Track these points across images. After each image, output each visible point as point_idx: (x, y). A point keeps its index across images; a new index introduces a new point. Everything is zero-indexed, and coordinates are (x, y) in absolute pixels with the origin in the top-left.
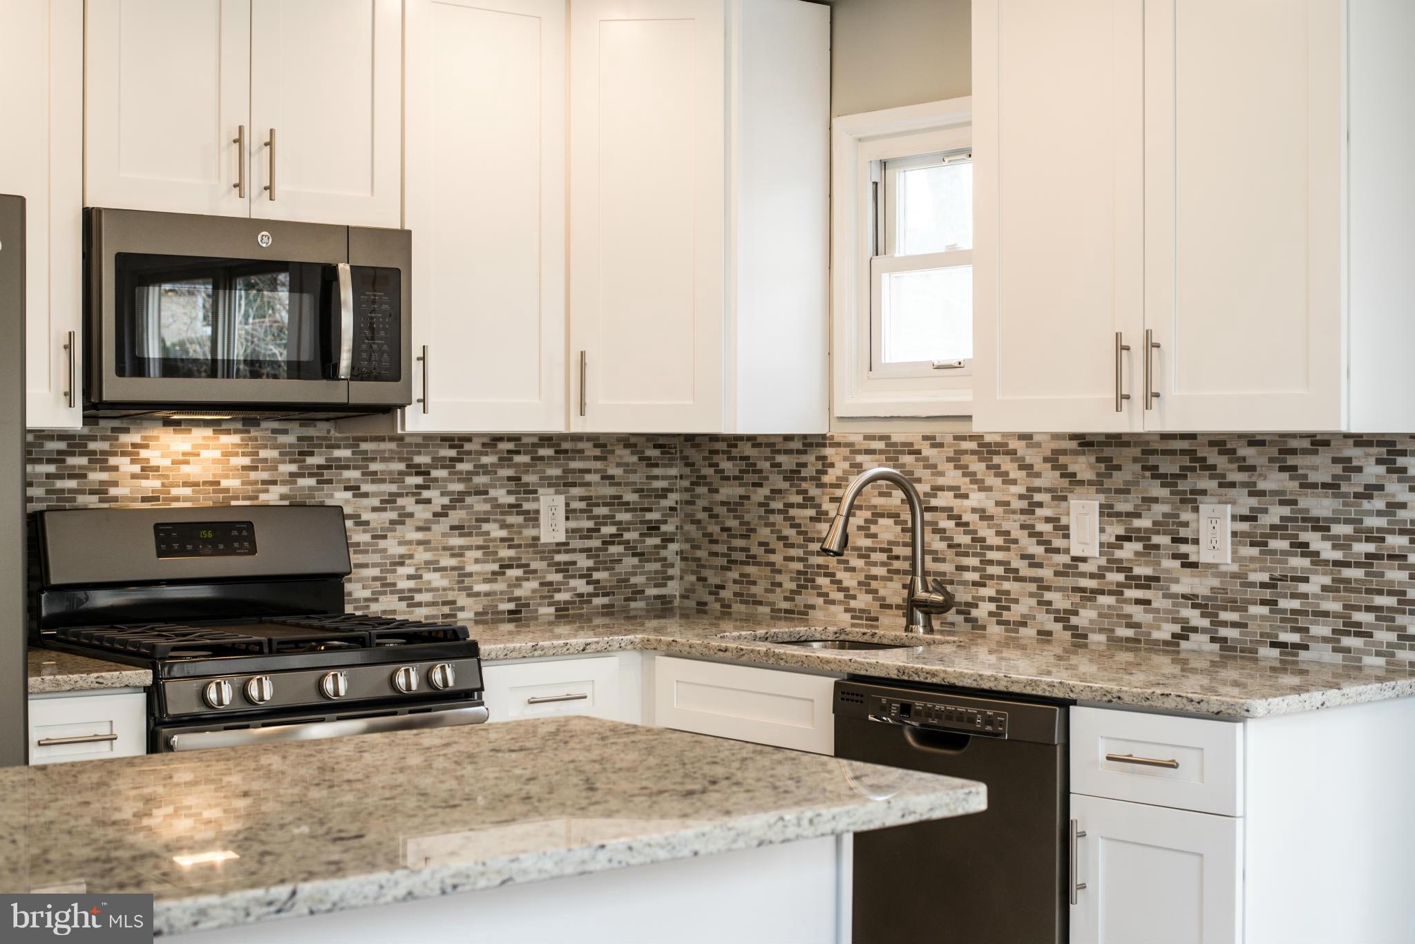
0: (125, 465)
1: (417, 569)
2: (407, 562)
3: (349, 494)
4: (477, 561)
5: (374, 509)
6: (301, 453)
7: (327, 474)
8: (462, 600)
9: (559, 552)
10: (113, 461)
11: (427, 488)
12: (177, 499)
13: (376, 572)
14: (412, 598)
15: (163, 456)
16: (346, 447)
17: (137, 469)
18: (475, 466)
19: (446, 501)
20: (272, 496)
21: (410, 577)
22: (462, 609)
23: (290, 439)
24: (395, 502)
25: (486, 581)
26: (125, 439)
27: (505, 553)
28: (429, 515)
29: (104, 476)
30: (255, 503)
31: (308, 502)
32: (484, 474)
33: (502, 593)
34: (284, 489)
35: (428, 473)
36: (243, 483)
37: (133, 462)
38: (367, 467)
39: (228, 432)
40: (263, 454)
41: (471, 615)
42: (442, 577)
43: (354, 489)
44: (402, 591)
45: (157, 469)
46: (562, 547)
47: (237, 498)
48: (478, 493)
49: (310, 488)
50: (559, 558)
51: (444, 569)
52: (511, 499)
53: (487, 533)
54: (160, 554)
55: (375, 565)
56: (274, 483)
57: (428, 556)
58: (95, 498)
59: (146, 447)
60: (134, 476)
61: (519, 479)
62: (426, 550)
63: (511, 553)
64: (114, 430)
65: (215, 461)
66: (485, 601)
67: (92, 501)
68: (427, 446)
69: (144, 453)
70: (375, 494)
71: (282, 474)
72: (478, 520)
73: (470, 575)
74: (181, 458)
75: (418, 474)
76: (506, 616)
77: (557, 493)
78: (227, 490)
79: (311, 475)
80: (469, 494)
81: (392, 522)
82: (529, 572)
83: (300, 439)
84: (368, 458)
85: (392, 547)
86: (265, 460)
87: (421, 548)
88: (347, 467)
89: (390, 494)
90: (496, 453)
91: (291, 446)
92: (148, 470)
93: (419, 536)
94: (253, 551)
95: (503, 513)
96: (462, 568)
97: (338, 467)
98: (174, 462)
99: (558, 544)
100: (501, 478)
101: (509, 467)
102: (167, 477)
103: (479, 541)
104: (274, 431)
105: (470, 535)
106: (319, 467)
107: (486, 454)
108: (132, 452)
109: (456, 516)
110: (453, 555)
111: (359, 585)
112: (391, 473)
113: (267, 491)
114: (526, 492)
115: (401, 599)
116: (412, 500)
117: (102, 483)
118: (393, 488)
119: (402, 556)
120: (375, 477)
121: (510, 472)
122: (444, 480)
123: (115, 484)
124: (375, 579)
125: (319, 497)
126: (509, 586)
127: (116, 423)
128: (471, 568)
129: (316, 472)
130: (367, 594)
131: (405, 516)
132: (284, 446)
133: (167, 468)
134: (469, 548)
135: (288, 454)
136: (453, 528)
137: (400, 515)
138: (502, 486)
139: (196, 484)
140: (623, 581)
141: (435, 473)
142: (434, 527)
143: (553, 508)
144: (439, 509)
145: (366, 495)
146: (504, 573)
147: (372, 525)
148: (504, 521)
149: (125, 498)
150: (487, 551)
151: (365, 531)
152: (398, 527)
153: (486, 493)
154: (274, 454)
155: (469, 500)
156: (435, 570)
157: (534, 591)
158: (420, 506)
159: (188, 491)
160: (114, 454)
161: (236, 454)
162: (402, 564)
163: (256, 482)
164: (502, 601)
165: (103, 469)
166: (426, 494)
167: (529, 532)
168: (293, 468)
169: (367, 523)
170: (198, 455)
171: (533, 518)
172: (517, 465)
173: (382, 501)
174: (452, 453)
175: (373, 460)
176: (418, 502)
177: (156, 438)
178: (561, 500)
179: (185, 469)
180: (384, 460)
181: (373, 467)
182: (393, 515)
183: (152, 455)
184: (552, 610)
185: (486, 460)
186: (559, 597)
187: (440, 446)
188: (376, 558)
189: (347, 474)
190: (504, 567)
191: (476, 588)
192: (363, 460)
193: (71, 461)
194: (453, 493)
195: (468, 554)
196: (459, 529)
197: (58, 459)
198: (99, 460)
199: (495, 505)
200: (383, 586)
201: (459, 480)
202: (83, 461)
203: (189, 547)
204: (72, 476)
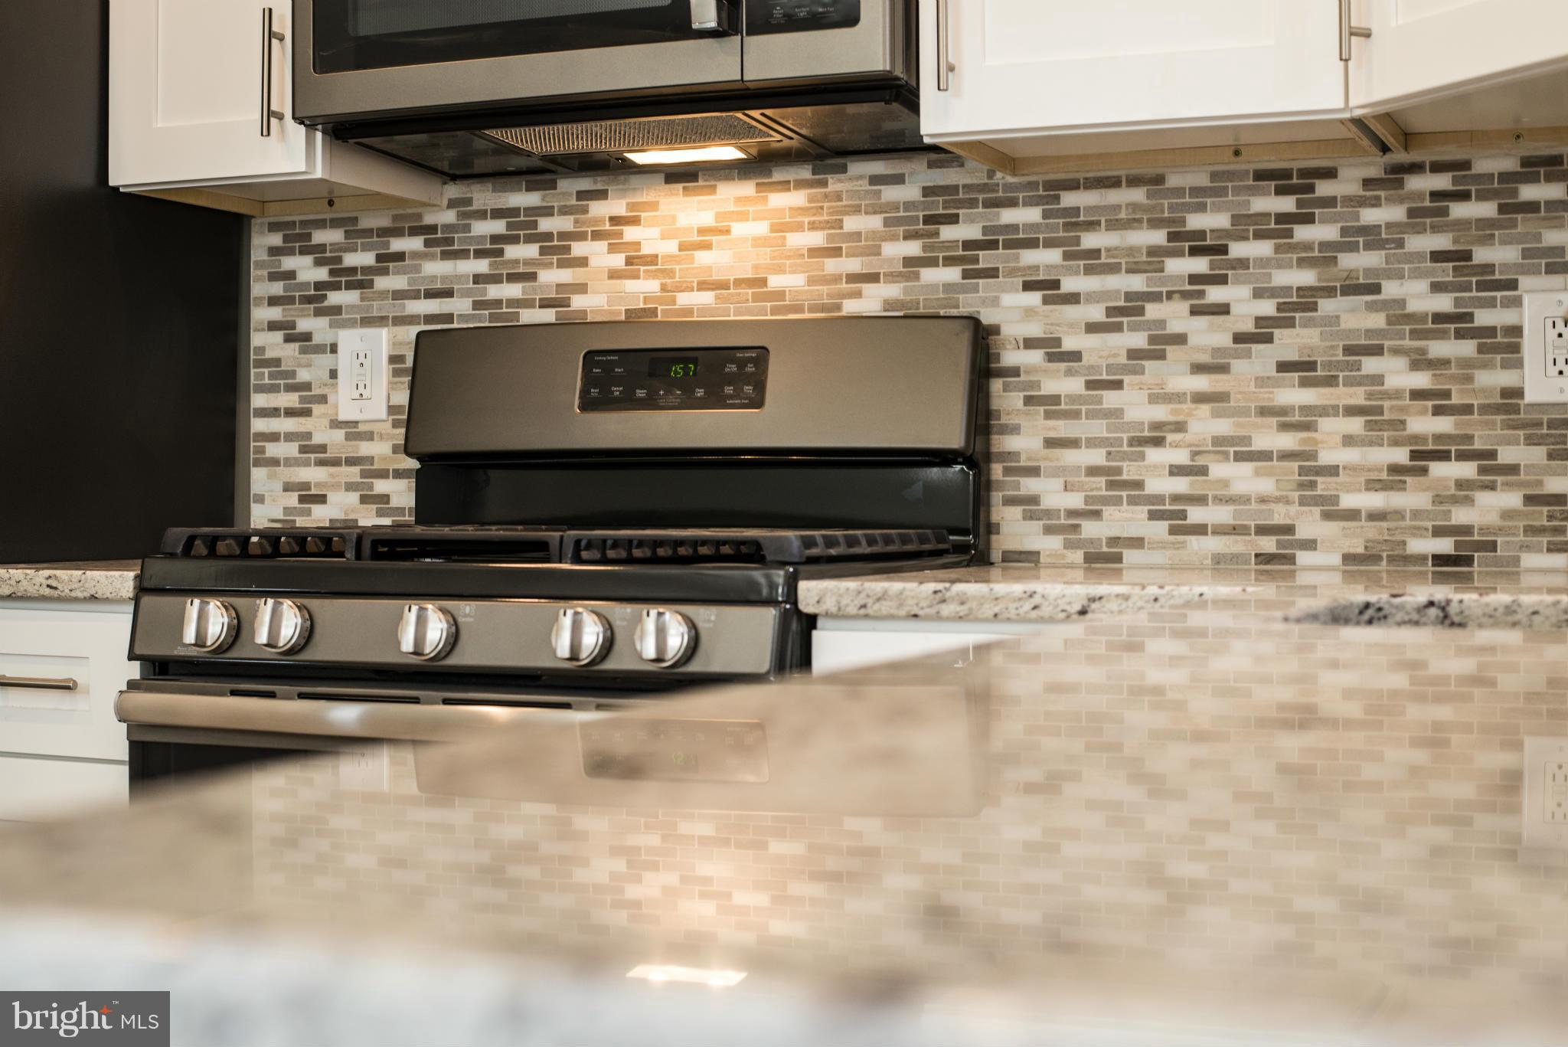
0: (599, 255)
1: (1195, 454)
2: (1171, 437)
3: (1035, 298)
4: (1348, 441)
5: (1092, 328)
6: (929, 220)
7: (985, 259)
8: (1309, 524)
10: (578, 249)
11: (1222, 280)
12: (687, 312)
13: (1097, 457)
14: (1183, 515)
15: (664, 236)
16: (1030, 203)
17: (618, 261)
18: (1344, 231)
19: (1267, 308)
20: (869, 302)
21: (1176, 471)
22: (1310, 545)
23: (908, 192)
24: (1141, 311)
25: (1373, 485)
26: (599, 209)
27: (1426, 425)
28: (1225, 340)
29: (565, 276)
30: (833, 315)
32: (1368, 246)
33: (1416, 514)
34: (892, 291)
35: (1223, 250)
36: (811, 281)
37: (613, 249)
38: (1077, 241)
39: (785, 186)
40: (851, 223)
41: (1336, 559)
42: (1258, 473)
43: (1047, 287)
44: (1158, 499)
45: (653, 259)
47: (799, 307)
48: (1352, 289)
49: (948, 287)
51: (1264, 456)
52: (1444, 303)
53: (1378, 379)
54: (588, 404)
55: (1092, 443)
56: (873, 278)
57: (1224, 427)
58: (550, 312)
59: (634, 221)
60: (614, 274)
61: (1467, 256)
62: (1216, 415)
63: (1444, 425)
64: (582, 195)
65: (758, 241)
66: (1373, 531)
67: (545, 318)
68: (1221, 192)
69: (630, 233)
70: (1093, 297)
71: (890, 261)
72: (1349, 350)
73: (1333, 471)
74: (696, 238)
75: (1195, 252)
76: (1429, 567)
78: (780, 294)
79: (950, 261)
80: (1329, 292)
81: (1134, 354)
83: (927, 191)
84: (1078, 223)
85: (1135, 405)
86: (857, 236)
87: (1205, 409)
88: (1032, 244)
89: (1129, 296)
90: (1401, 200)
91: (909, 205)
92: (637, 262)
93: (1202, 383)
94: (757, 402)
95: (1415, 334)
96: (1312, 455)
97: (1010, 245)
98: (682, 247)
100: (1418, 256)
101: (1435, 229)
102: (670, 273)
103: (1357, 396)
104: (875, 180)
105: (1330, 381)
106: (968, 245)
107: (1376, 203)
108: (611, 232)
109: (1290, 343)
110: (1285, 427)
111: (1057, 483)
112: (1131, 251)
113: (858, 294)
114: (1484, 285)
115: (1154, 516)
116: (1183, 307)
117: (560, 287)
118: (1137, 283)
119: (1157, 426)
120: (1092, 261)
121: (1442, 242)
122: (1263, 262)
123: (582, 288)
124: (1093, 471)
125: (966, 305)
126: (1438, 500)
127: (585, 184)
128: (1327, 457)
129: (966, 255)
130: (1075, 501)
131: (1163, 343)
132: (894, 206)
133: (670, 258)
134: (1325, 411)
135: (898, 222)
136: (1284, 367)
137: (1152, 340)
138: (1417, 274)
139: (722, 285)
141: (1238, 250)
142: (1237, 365)
144: (1249, 327)
145: (1073, 298)
146: (1424, 471)
147: (1086, 359)
148: (1423, 351)
149: (602, 312)
150: (1377, 418)
151: (1069, 373)
152: (1149, 365)
153: (1376, 289)
154: (875, 222)
155: (1327, 306)
156: (1240, 457)
157: (1508, 514)
158: (1203, 321)
159: (707, 298)
160: (580, 236)
161: (799, 228)
162: (1158, 442)
163: (836, 279)
164: (1417, 532)
165: (561, 264)
166: (1215, 294)
167: (1497, 379)
168: (914, 248)
169: (1075, 356)
170: (728, 232)
171: (1503, 345)
172: (1463, 225)
173: (1111, 311)
174: (1287, 204)
175: (1092, 225)
176: (1195, 311)
177: (653, 206)
179: (702, 258)
180: (1114, 225)
181: (1090, 240)
182: (1139, 340)
183: (646, 237)
185: (1370, 216)
187: (1253, 191)
188: (1098, 428)
189: (1030, 257)
190: (1425, 455)
191: (1348, 501)
192: (1068, 226)
193: (512, 252)
194: (1286, 290)
195: (1327, 425)
196: (1301, 368)
197: (492, 249)
198: (556, 249)
199: (1399, 315)
200: (1111, 485)
201: (1302, 263)
202: (531, 251)
203: (641, 393)
204: (513, 278)
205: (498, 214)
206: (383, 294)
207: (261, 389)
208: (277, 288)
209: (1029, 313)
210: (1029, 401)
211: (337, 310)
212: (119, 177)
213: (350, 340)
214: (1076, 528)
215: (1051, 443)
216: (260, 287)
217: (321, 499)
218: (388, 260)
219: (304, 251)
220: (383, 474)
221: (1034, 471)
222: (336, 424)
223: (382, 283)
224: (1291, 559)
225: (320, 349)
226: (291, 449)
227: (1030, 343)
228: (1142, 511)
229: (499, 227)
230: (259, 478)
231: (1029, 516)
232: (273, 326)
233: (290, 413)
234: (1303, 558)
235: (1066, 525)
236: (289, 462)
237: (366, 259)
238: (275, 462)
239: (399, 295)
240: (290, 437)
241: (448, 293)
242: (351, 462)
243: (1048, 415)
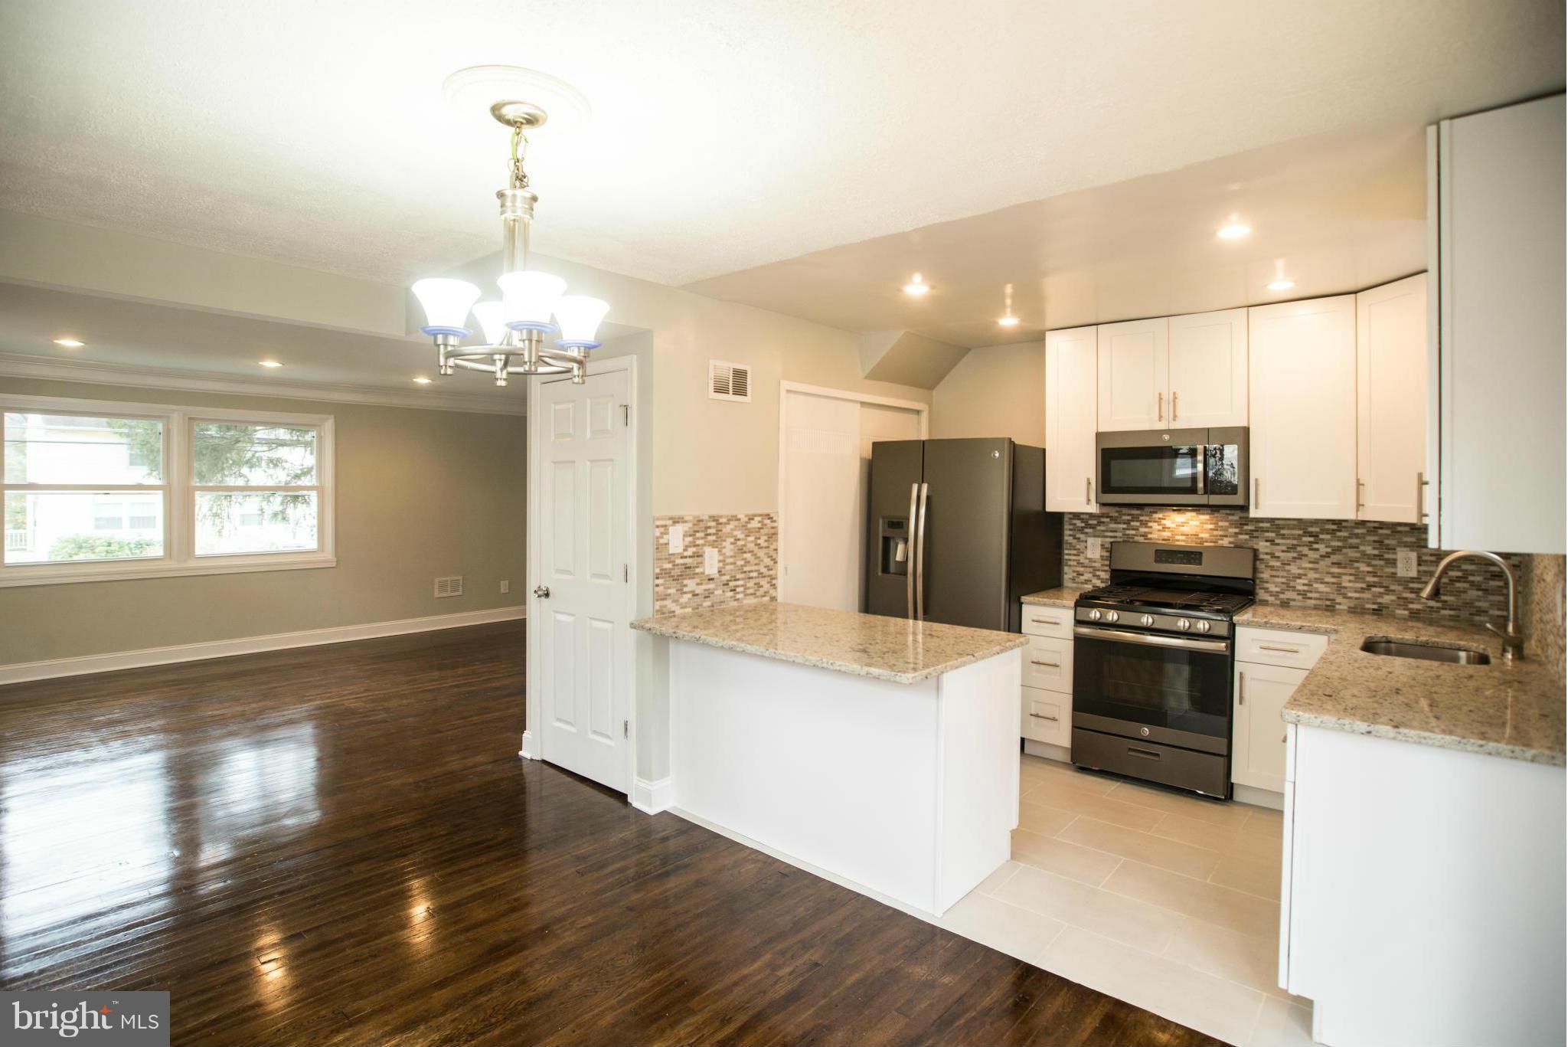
0: (1155, 526)
1: (1310, 581)
2: (1303, 577)
3: (1268, 544)
4: (1350, 581)
5: (1283, 551)
6: (1241, 524)
7: (1255, 534)
8: (1339, 599)
9: (1413, 582)
10: (1150, 524)
11: (1317, 543)
12: (1178, 541)
13: (1284, 580)
14: (1306, 595)
15: (1173, 523)
17: (1160, 528)
19: (1329, 550)
20: (1225, 542)
21: (1304, 585)
22: (1340, 604)
23: (1235, 518)
24: (1295, 548)
25: (1356, 592)
27: (1370, 579)
28: (1318, 557)
29: (1146, 530)
30: (1216, 544)
31: (1245, 546)
32: (1356, 538)
33: (1368, 599)
34: (1232, 539)
35: (1317, 536)
36: (1211, 536)
37: (1159, 525)
39: (1203, 514)
40: (1220, 524)
41: (1345, 607)
42: (1326, 587)
43: (1272, 541)
44: (1300, 591)
45: (1169, 528)
46: (1412, 580)
47: (1206, 542)
48: (1352, 548)
49: (1246, 540)
50: (1411, 585)
51: (1328, 583)
52: (1376, 552)
53: (1358, 568)
54: (1156, 561)
55: (1282, 577)
56: (1226, 536)
57: (1317, 576)
58: (1142, 538)
59: (1164, 519)
60: (1159, 531)
61: (1382, 542)
62: (1315, 573)
63: (1375, 579)
65: (1197, 526)
66: (1356, 602)
67: (1141, 539)
69: (1163, 522)
70: (1283, 544)
72: (1351, 561)
73: (1346, 588)
74: (1180, 524)
75: (1310, 536)
77: (1411, 551)
78: (1202, 538)
79: (1246, 534)
80: (1345, 547)
81: (1294, 558)
82: (1388, 591)
83: (1241, 518)
85: (1294, 569)
86: (1222, 527)
87: (1312, 572)
88: (1267, 531)
91: (1236, 521)
92: (1165, 528)
93: (1311, 566)
94: (1200, 564)
95: (1369, 559)
96: (1340, 584)
97: (1262, 531)
98: (1177, 526)
99: (1412, 578)
100: (1369, 541)
101: (1374, 535)
102: (1174, 532)
103: (1353, 571)
105: (1345, 568)
106: (1251, 530)
107: (1358, 528)
108: (1158, 521)
109: (1335, 558)
110: (1334, 577)
111: (1273, 585)
112: (1293, 535)
113: (1222, 540)
114: (1386, 549)
115: (1298, 594)
116: (1307, 548)
117: (1145, 532)
118: (1295, 542)
119: (1299, 574)
120: (1283, 537)
121: (1376, 538)
122: (1328, 540)
123: (1151, 533)
124: (1283, 583)
125: (1250, 544)
126: (1374, 596)
128: (1344, 584)
129: (1250, 533)
130: (1278, 590)
131: (1301, 556)
132: (1232, 520)
133: (1174, 528)
135: (1233, 524)
136: (1333, 563)
138: (1369, 545)
139: (1188, 535)
140: (1469, 604)
141: (1321, 536)
142: (1321, 563)
143: (1408, 560)
144: (1324, 554)
145: (1278, 544)
146: (1370, 589)
147: (1282, 558)
148: (1370, 563)
149: (1156, 539)
150: (1358, 577)
151: (1277, 561)
152: (1298, 561)
153: (1358, 548)
154: (1227, 524)
155: (1344, 551)
156: (1322, 583)
157: (1392, 601)
158: (1311, 552)
159: (1183, 538)
160: (1151, 522)
161: (1207, 524)
162: (1300, 578)
163: (1217, 536)
164: (1368, 603)
165: (1146, 527)
166: (1315, 546)
167: (1390, 570)
168: (1237, 530)
169: (1278, 557)
170: (1188, 523)
171: (1393, 563)
172: (1381, 535)
173: (1288, 548)
174: (1335, 528)
175: (1283, 528)
176: (1310, 549)
177: (1169, 516)
178: (1413, 555)
179: (1183, 529)
180: (1289, 529)
181: (1283, 532)
182: (1295, 555)
183: (1168, 523)
184: (1406, 612)
185: (1357, 531)
186: (1411, 606)
187: (1327, 525)
188: (1285, 574)
189: (1267, 534)
190: (1370, 586)
191: (1350, 595)
192: (1277, 528)
193: (1132, 523)
194: (1334, 546)
195: (1344, 577)
196: (1338, 564)
197: (1128, 522)
198: (1144, 524)
199: (1364, 554)
200: (1287, 587)
201: (1338, 540)
202: (1138, 524)
203: (1170, 560)
204: (1133, 529)
205: (1128, 515)
206: (1099, 531)
207: (1067, 549)
208: (1071, 527)
209: (1266, 547)
210: (1266, 566)
211: (1087, 533)
212: (1049, 509)
213: (1090, 540)
214: (1278, 596)
215: (1271, 576)
216: (1066, 526)
217: (1082, 575)
218: (1100, 523)
219: (1078, 519)
220: (1099, 570)
221: (1267, 582)
222: (1086, 558)
223: (1098, 528)
224: (1334, 607)
225: (1082, 541)
226: (1075, 563)
227: (1267, 554)
228: (1295, 593)
229: (1129, 518)
230: (1066, 569)
231: (1265, 592)
232: (1070, 535)
233: (1075, 555)
234: (1338, 607)
235: (1276, 595)
236: (1074, 566)
237: (1095, 522)
238: (1070, 566)
239: (1103, 531)
240: (1074, 560)
241: (1116, 531)
242: (1090, 567)
243: (1271, 570)
